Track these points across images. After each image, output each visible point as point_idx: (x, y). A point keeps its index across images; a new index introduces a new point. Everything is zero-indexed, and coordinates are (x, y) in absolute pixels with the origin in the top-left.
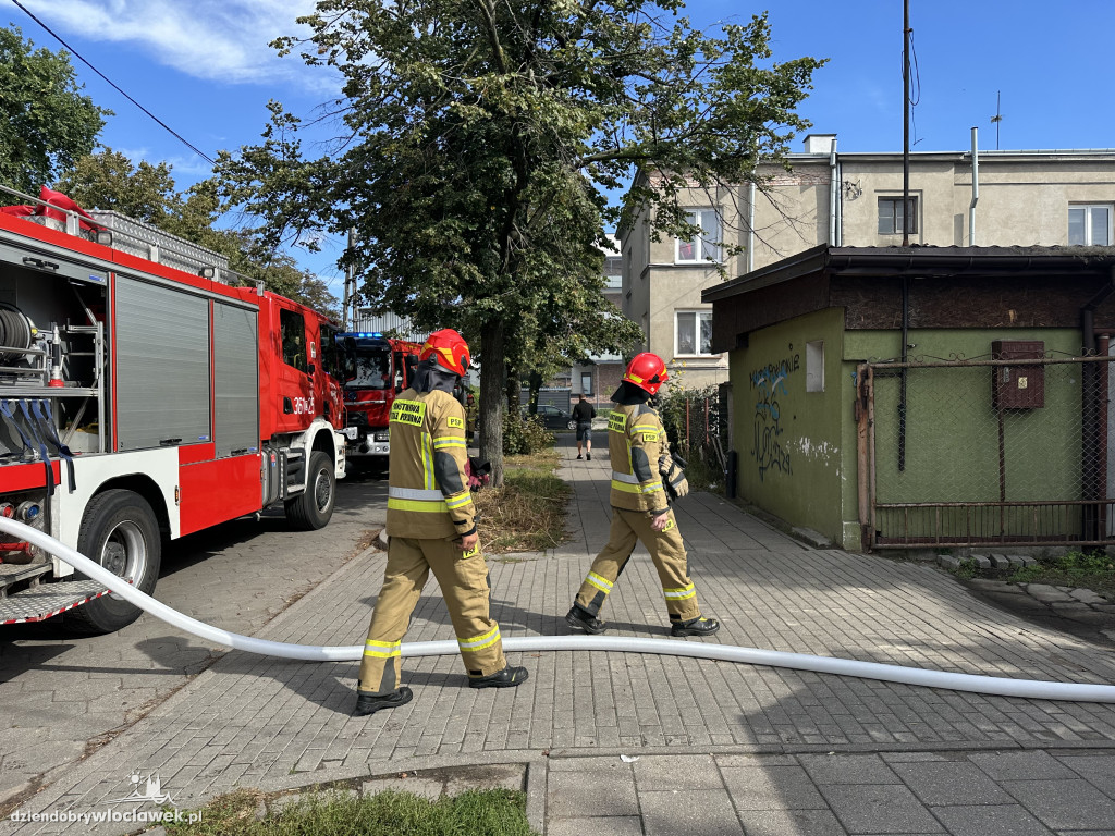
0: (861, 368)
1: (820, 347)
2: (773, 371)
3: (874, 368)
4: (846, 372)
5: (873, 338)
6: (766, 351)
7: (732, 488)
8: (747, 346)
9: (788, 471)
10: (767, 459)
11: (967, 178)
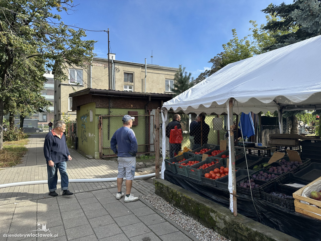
0: (100, 116)
1: (92, 111)
2: (84, 116)
3: (102, 116)
4: (96, 117)
5: (102, 110)
6: (83, 111)
7: (76, 147)
8: (80, 110)
9: (87, 141)
10: (83, 138)
11: (144, 70)
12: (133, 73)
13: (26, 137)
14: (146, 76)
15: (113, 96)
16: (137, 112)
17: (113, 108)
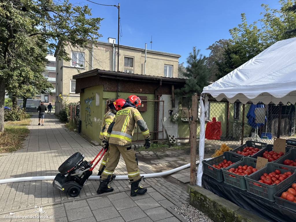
0: (107, 100)
1: (99, 94)
2: (89, 99)
3: (110, 101)
4: (104, 101)
5: (110, 93)
6: (88, 94)
7: (80, 131)
8: (84, 92)
9: (92, 126)
10: (87, 122)
11: (144, 55)
12: (133, 57)
13: (28, 117)
14: (145, 61)
15: (122, 78)
16: (147, 97)
17: (121, 92)
